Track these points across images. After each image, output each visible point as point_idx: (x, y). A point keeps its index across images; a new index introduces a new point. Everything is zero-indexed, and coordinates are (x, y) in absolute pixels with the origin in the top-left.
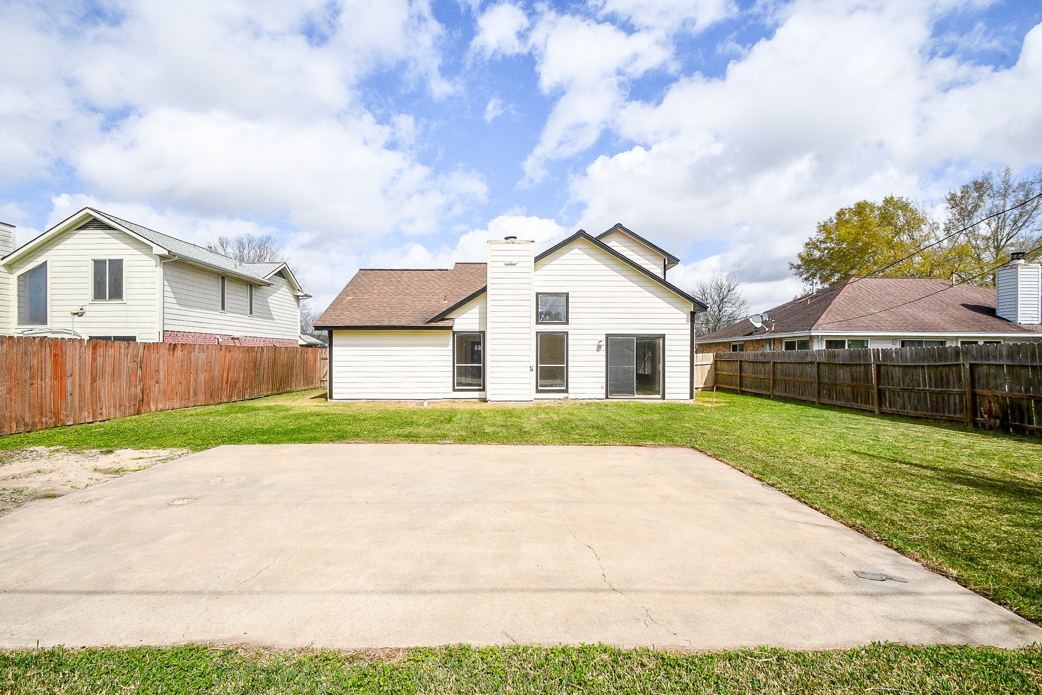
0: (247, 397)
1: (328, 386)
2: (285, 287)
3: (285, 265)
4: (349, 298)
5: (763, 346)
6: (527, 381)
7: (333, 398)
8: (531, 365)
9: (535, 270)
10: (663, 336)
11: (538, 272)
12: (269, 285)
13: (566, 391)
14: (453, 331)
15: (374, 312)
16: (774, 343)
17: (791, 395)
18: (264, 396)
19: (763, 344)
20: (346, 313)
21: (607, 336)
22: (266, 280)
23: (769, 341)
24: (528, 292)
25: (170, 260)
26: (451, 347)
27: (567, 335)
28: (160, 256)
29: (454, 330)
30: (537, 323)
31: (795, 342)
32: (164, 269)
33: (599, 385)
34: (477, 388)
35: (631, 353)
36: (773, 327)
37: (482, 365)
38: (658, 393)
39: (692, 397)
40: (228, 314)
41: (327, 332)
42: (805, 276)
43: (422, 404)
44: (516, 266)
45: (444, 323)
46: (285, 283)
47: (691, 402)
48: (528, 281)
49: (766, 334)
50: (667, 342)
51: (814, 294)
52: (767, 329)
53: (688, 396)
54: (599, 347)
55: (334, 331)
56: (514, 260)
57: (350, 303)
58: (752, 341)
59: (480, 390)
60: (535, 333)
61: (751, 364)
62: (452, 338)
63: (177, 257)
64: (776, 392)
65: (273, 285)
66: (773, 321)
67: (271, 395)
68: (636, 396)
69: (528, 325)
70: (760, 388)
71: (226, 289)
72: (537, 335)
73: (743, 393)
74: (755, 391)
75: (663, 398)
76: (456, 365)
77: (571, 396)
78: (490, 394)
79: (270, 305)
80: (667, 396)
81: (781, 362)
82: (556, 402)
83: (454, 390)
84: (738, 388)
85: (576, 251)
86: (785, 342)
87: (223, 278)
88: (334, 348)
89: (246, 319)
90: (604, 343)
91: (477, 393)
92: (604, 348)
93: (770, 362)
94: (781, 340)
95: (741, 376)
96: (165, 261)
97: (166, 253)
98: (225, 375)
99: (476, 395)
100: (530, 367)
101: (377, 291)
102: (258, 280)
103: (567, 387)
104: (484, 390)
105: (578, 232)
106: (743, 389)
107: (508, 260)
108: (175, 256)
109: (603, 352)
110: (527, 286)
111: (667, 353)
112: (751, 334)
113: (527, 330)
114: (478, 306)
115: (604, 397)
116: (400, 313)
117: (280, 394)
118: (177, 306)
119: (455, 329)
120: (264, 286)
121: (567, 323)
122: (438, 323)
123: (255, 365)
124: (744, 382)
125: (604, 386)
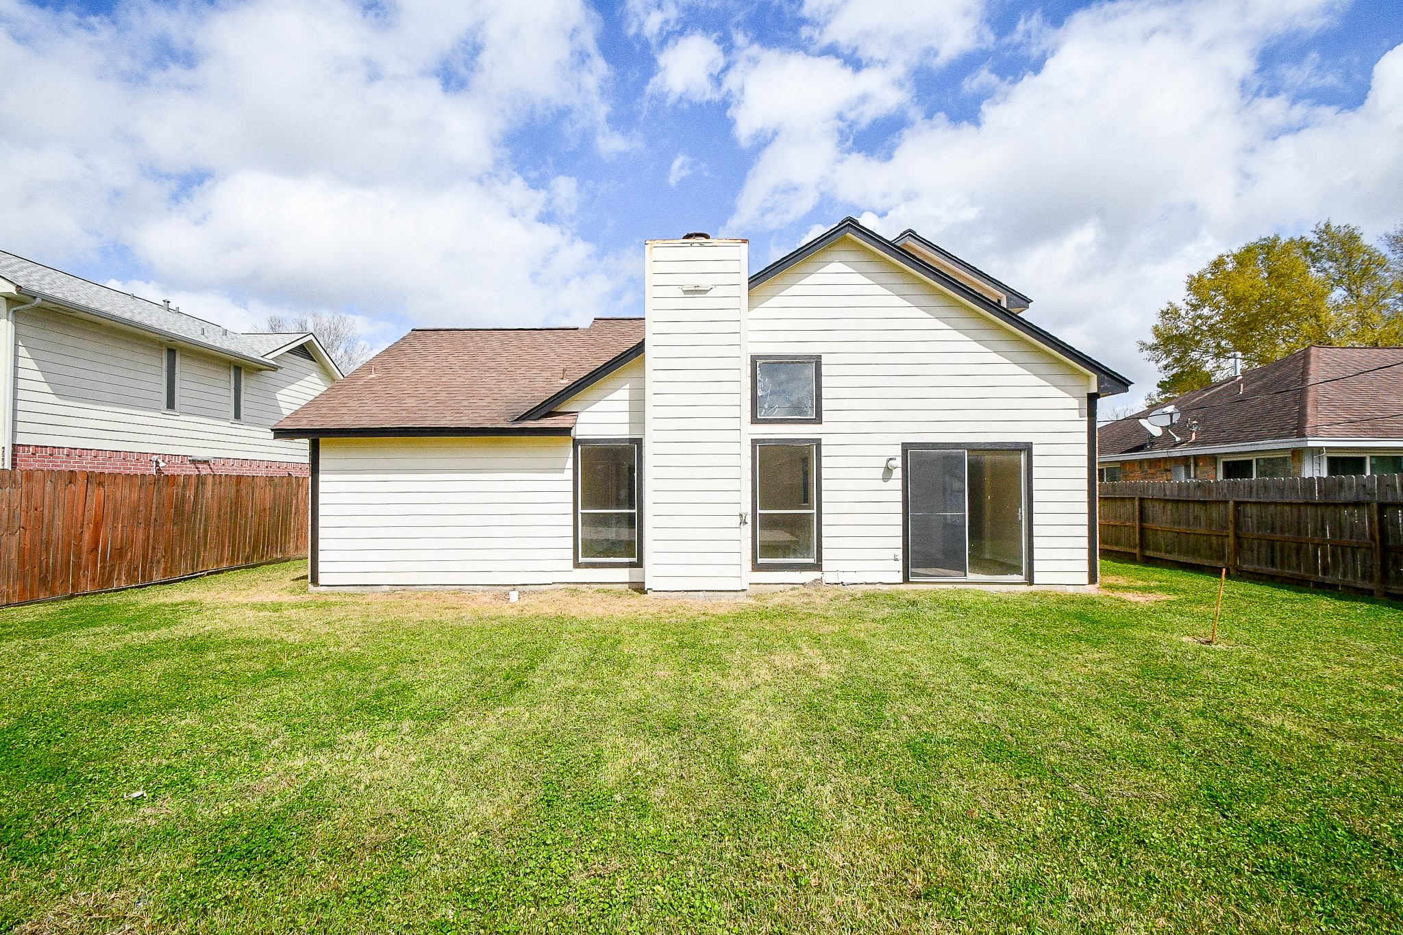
0: (156, 579)
1: (309, 557)
2: (314, 375)
3: (311, 337)
4: (371, 376)
5: (1169, 471)
6: (735, 546)
7: (320, 583)
8: (743, 511)
9: (750, 308)
10: (1027, 448)
11: (756, 313)
12: (274, 368)
13: (818, 567)
14: (574, 440)
15: (411, 402)
16: (1196, 465)
17: (1288, 572)
18: (208, 574)
19: (1168, 467)
20: (351, 403)
21: (906, 447)
22: (269, 359)
23: (1185, 460)
24: (734, 351)
25: (25, 306)
26: (569, 474)
27: (819, 446)
28: (7, 299)
29: (577, 437)
30: (755, 420)
31: (1251, 462)
32: (16, 324)
33: (890, 554)
34: (626, 560)
35: (956, 485)
36: (1194, 434)
37: (635, 511)
38: (1018, 570)
39: (1093, 579)
40: (182, 417)
41: (307, 441)
42: (1164, 362)
43: (506, 596)
44: (708, 294)
45: (553, 422)
46: (315, 368)
47: (1092, 590)
48: (734, 327)
49: (1177, 449)
50: (1036, 461)
51: (1238, 378)
52: (1178, 439)
53: (1084, 578)
54: (888, 471)
55: (321, 440)
56: (703, 281)
57: (369, 385)
58: (1141, 462)
59: (631, 565)
60: (750, 443)
61: (1169, 506)
62: (571, 455)
63: (38, 300)
64: (1245, 562)
65: (281, 368)
66: (1194, 422)
67: (229, 570)
68: (971, 577)
69: (734, 424)
70: (1196, 551)
71: (177, 371)
72: (754, 447)
73: (1148, 561)
74: (1183, 559)
75: (1030, 580)
76: (580, 511)
77: (829, 578)
78: (652, 574)
79: (281, 404)
80: (1038, 578)
81: (1256, 503)
82: (796, 592)
83: (577, 565)
84: (1137, 551)
85: (836, 266)
86: (1224, 462)
87: (172, 352)
88: (322, 477)
89: (226, 427)
90: (898, 462)
91: (626, 570)
92: (898, 473)
93: (1226, 502)
94: (1213, 458)
95: (1142, 530)
96: (18, 308)
97: (12, 289)
98: (87, 536)
99: (623, 575)
100: (741, 515)
101: (432, 364)
102: (253, 360)
103: (820, 558)
104: (639, 564)
105: (843, 222)
106: (1148, 553)
107: (691, 282)
108: (35, 298)
109: (896, 483)
110: (734, 339)
111: (1036, 484)
112: (1140, 448)
113: (734, 436)
114: (627, 386)
115: (899, 578)
116: (465, 403)
117: (254, 567)
118: (53, 399)
119: (580, 432)
120: (266, 370)
121: (818, 420)
122: (540, 421)
123: (181, 512)
124: (1150, 537)
125: (900, 557)
